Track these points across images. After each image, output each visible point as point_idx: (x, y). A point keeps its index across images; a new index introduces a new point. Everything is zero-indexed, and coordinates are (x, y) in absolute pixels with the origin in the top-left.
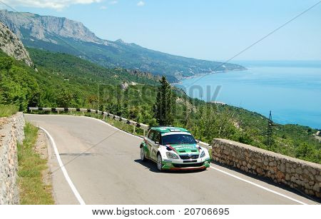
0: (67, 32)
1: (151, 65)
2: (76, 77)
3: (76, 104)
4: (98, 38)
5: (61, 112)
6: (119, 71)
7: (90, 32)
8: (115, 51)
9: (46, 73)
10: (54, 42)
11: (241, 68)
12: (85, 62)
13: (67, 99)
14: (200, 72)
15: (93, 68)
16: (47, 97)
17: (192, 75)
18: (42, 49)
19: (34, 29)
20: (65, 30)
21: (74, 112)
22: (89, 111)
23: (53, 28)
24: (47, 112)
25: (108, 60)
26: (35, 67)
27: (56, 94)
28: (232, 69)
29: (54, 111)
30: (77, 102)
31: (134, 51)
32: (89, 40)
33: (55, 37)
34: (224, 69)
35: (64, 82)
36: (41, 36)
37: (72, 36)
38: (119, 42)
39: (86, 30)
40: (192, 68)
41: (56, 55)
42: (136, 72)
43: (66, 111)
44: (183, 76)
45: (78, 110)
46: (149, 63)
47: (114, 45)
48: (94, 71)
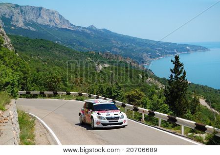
0: (44, 20)
1: (122, 48)
2: (53, 60)
3: (64, 87)
4: (72, 25)
5: (50, 96)
6: (92, 54)
7: (64, 20)
8: (88, 36)
9: (26, 58)
10: (32, 29)
11: (204, 49)
12: (61, 46)
13: (55, 82)
14: (167, 53)
15: (69, 52)
16: (35, 81)
17: (159, 56)
18: (21, 35)
19: (14, 18)
20: (42, 18)
21: (63, 96)
22: (80, 95)
23: (31, 17)
24: (35, 96)
25: (81, 44)
26: (16, 52)
27: (44, 78)
28: (196, 50)
29: (43, 95)
30: (65, 85)
31: (105, 36)
32: (64, 27)
33: (34, 24)
34: (188, 50)
35: (43, 65)
36: (20, 24)
37: (49, 23)
38: (91, 28)
39: (61, 17)
40: (159, 50)
41: (35, 41)
42: (107, 55)
43: (55, 95)
44: (151, 57)
45: (68, 94)
46: (119, 46)
47: (87, 31)
48: (69, 55)
